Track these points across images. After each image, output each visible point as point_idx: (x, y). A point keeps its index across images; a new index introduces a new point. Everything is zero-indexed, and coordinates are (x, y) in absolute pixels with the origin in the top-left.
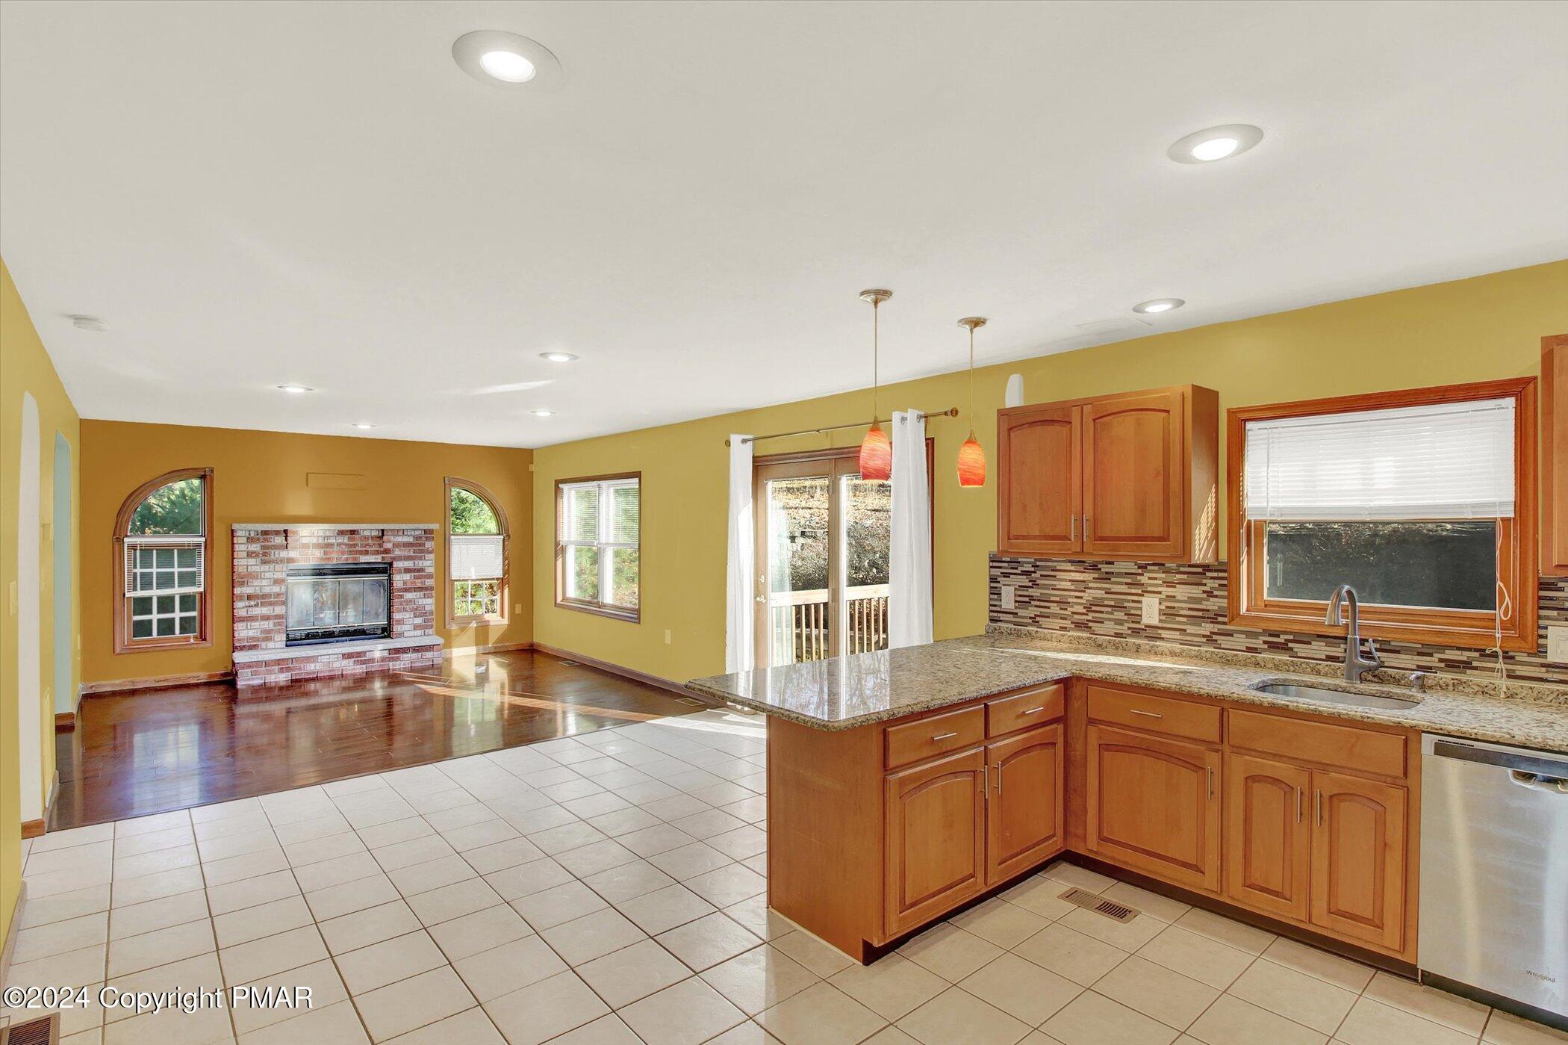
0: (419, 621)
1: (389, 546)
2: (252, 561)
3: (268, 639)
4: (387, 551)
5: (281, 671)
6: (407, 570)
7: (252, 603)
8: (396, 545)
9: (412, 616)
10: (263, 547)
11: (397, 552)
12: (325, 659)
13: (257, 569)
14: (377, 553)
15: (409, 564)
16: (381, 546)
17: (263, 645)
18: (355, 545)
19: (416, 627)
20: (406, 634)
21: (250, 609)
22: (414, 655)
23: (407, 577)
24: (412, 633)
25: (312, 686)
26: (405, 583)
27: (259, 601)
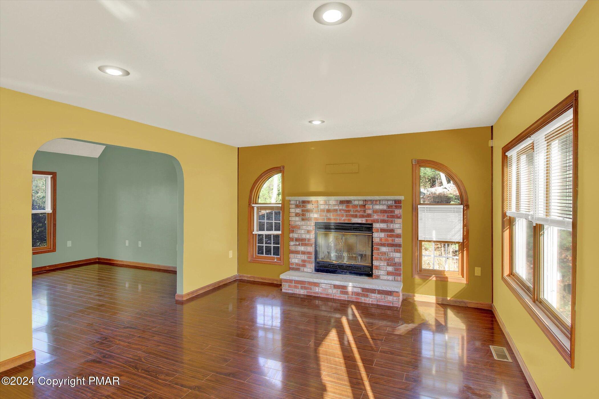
0: (390, 269)
1: (369, 212)
2: (297, 219)
3: (304, 266)
4: (369, 216)
5: (302, 288)
6: (383, 230)
7: (297, 243)
8: (375, 212)
9: (386, 264)
10: (303, 211)
11: (376, 217)
12: (324, 286)
13: (299, 223)
14: (362, 216)
15: (383, 226)
16: (365, 211)
17: (302, 268)
18: (349, 211)
19: (389, 273)
20: (382, 277)
21: (296, 246)
22: (379, 296)
23: (382, 235)
24: (385, 277)
25: (317, 302)
26: (381, 239)
27: (301, 243)
